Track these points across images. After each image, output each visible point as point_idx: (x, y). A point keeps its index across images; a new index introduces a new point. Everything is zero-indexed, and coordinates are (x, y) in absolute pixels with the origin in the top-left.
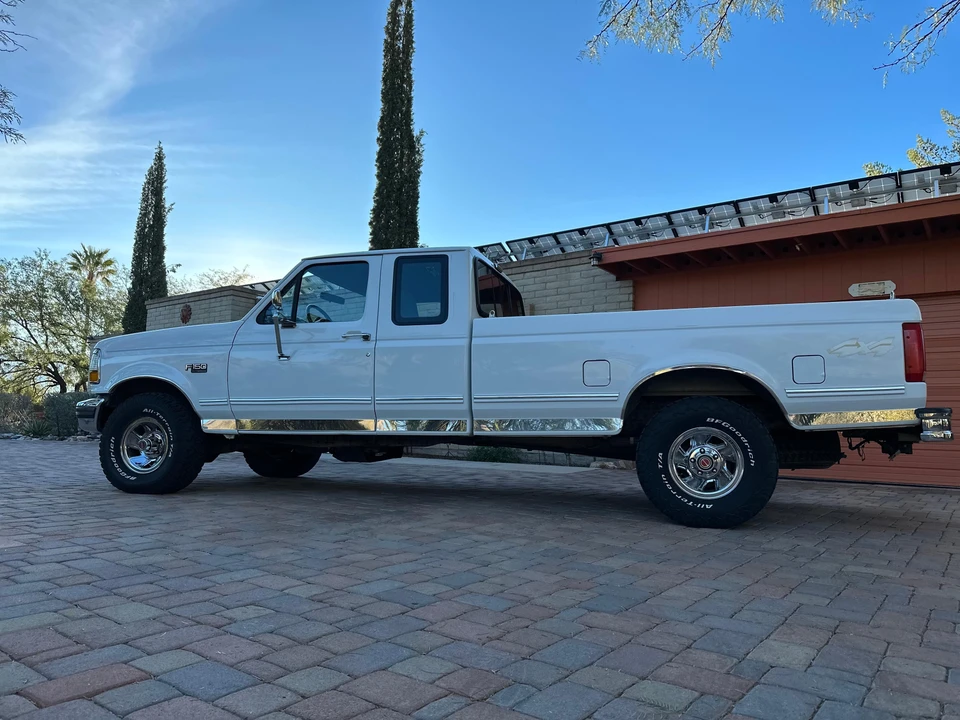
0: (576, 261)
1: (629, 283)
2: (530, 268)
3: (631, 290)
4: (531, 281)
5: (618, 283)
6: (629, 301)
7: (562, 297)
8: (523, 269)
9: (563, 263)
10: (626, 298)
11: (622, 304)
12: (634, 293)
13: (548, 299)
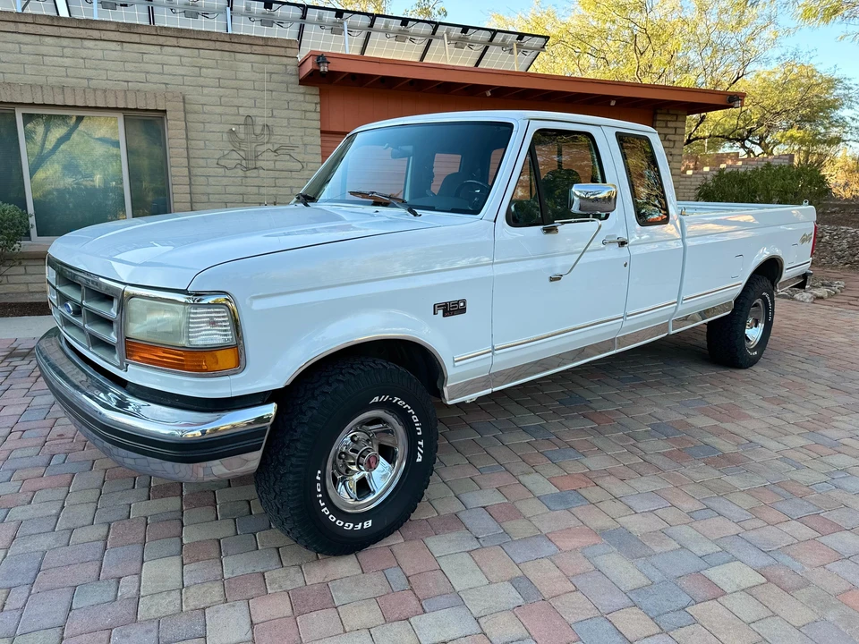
0: (245, 48)
1: (316, 90)
2: (173, 41)
3: (317, 99)
4: (176, 60)
5: (302, 89)
6: (315, 111)
7: (228, 92)
8: (161, 40)
9: (227, 46)
10: (312, 107)
11: (308, 114)
12: (320, 103)
13: (206, 91)
